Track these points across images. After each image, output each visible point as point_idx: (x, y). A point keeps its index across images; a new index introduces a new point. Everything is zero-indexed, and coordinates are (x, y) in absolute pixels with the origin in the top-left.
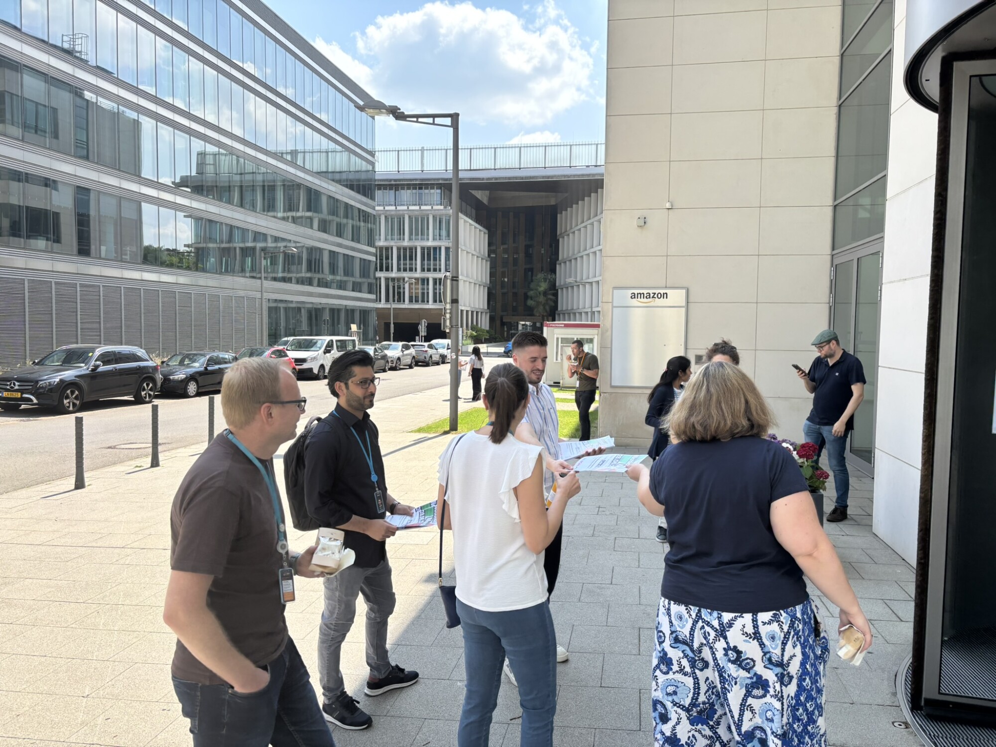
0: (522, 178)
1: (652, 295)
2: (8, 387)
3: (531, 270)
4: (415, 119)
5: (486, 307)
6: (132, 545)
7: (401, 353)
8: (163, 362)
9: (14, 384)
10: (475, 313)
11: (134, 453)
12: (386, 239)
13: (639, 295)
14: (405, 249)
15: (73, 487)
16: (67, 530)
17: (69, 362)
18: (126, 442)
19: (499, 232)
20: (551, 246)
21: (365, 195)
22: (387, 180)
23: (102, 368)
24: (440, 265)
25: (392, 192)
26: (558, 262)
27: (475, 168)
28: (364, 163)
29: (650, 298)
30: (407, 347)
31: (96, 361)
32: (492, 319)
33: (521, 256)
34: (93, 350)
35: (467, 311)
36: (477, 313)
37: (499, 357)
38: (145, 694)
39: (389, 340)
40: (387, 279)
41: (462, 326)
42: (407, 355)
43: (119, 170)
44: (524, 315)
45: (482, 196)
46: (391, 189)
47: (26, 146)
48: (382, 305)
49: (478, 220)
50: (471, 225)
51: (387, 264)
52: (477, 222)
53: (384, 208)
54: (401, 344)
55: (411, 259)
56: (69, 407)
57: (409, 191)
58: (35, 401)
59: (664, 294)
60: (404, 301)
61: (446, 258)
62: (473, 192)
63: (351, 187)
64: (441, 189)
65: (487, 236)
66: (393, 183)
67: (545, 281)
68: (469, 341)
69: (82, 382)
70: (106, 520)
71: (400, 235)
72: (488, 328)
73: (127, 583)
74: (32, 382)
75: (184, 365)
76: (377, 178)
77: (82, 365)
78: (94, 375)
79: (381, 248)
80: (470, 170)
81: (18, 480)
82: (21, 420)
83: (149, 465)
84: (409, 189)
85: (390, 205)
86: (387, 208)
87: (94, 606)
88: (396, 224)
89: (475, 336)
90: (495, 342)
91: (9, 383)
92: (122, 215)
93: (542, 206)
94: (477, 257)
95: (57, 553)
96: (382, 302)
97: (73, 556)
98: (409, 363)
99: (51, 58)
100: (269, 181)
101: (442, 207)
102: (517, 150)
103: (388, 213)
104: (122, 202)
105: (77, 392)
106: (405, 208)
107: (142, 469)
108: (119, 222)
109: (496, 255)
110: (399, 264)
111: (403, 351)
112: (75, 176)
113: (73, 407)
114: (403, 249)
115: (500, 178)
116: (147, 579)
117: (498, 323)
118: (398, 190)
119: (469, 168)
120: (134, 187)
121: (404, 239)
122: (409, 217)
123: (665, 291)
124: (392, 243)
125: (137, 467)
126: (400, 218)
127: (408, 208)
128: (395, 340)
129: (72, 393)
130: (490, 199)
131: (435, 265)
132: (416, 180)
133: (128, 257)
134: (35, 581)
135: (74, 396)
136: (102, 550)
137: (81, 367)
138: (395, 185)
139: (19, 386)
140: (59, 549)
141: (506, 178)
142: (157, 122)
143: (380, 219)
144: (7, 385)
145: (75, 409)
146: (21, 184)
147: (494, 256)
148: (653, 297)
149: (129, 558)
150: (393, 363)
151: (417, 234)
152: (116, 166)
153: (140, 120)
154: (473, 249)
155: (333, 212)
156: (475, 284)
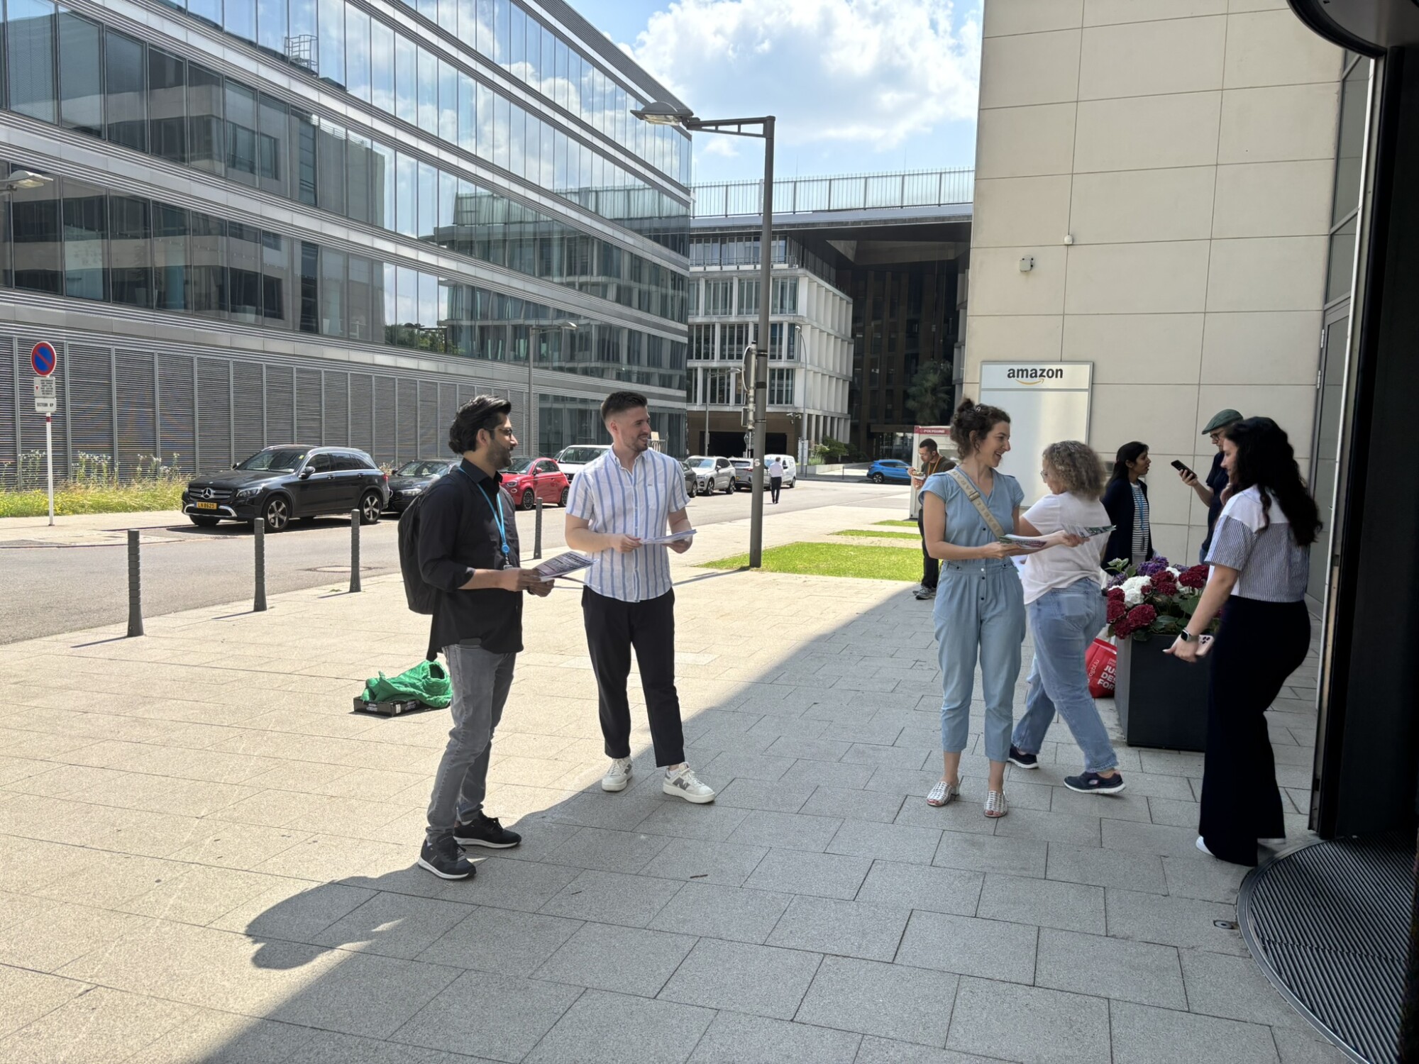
0: (904, 221)
1: (1039, 373)
2: (202, 496)
3: (916, 357)
4: (713, 128)
5: (846, 412)
6: (302, 672)
7: (716, 472)
8: (394, 472)
9: (209, 492)
10: (830, 420)
11: (336, 576)
12: (706, 313)
13: (1020, 373)
14: (732, 327)
15: (252, 609)
16: (231, 653)
17: (278, 467)
18: (330, 564)
19: (869, 302)
20: (946, 321)
21: (674, 249)
22: (710, 228)
23: (315, 476)
24: (780, 350)
25: (717, 245)
26: (956, 345)
27: (836, 208)
28: (675, 203)
29: (1036, 376)
30: (723, 464)
31: (308, 465)
32: (854, 429)
33: (902, 336)
34: (305, 451)
35: (818, 417)
36: (832, 418)
37: (859, 482)
38: (267, 820)
39: (703, 454)
40: (705, 370)
41: (809, 438)
42: (723, 474)
43: (347, 217)
44: (903, 423)
45: (844, 247)
46: (715, 241)
47: (230, 186)
48: (697, 407)
49: (839, 284)
50: (827, 290)
51: (707, 349)
52: (837, 287)
53: (705, 269)
54: (715, 459)
55: (740, 342)
56: (274, 524)
57: (740, 244)
58: (234, 514)
59: (1057, 371)
60: (728, 402)
61: (789, 339)
62: (833, 243)
63: (656, 239)
64: (785, 239)
65: (851, 306)
66: (717, 232)
67: (935, 373)
68: (818, 460)
69: (289, 492)
70: (279, 645)
71: (726, 307)
72: (847, 441)
73: (284, 709)
74: (230, 489)
75: (422, 476)
76: (692, 225)
77: (292, 470)
78: (305, 484)
79: (699, 326)
80: (829, 211)
81: (192, 599)
82: (216, 538)
83: (348, 590)
84: (740, 240)
85: (712, 264)
86: (709, 269)
87: (239, 730)
88: (720, 290)
89: (827, 453)
90: (857, 462)
91: (203, 491)
92: (350, 278)
93: (934, 262)
94: (836, 337)
95: (213, 675)
96: (698, 404)
97: (231, 679)
98: (727, 486)
99: (261, 67)
100: (541, 233)
101: (785, 266)
102: (899, 179)
103: (710, 275)
104: (350, 259)
105: (284, 505)
106: (734, 268)
107: (337, 593)
108: (347, 286)
109: (864, 335)
110: (722, 350)
111: (717, 469)
112: (292, 225)
113: (279, 524)
114: (730, 328)
115: (871, 221)
116: (307, 708)
117: (863, 434)
118: (725, 243)
119: (827, 209)
120: (365, 240)
121: (731, 313)
122: (740, 280)
123: (1059, 367)
124: (714, 319)
125: (333, 590)
126: (727, 284)
127: (738, 268)
128: (711, 454)
129: (278, 505)
130: (858, 253)
131: (773, 350)
132: (750, 227)
133: (357, 334)
134: (179, 702)
135: (280, 510)
136: (266, 675)
137: (289, 473)
138: (721, 235)
139: (215, 494)
140: (217, 671)
141: (880, 221)
142: (396, 151)
143: (698, 285)
144: (201, 493)
145: (282, 526)
146: (225, 238)
147: (861, 336)
148: (1041, 375)
149: (294, 684)
150: (703, 486)
151: (749, 306)
152: (343, 212)
153: (374, 150)
154: (830, 326)
155: (636, 274)
156: (830, 377)
